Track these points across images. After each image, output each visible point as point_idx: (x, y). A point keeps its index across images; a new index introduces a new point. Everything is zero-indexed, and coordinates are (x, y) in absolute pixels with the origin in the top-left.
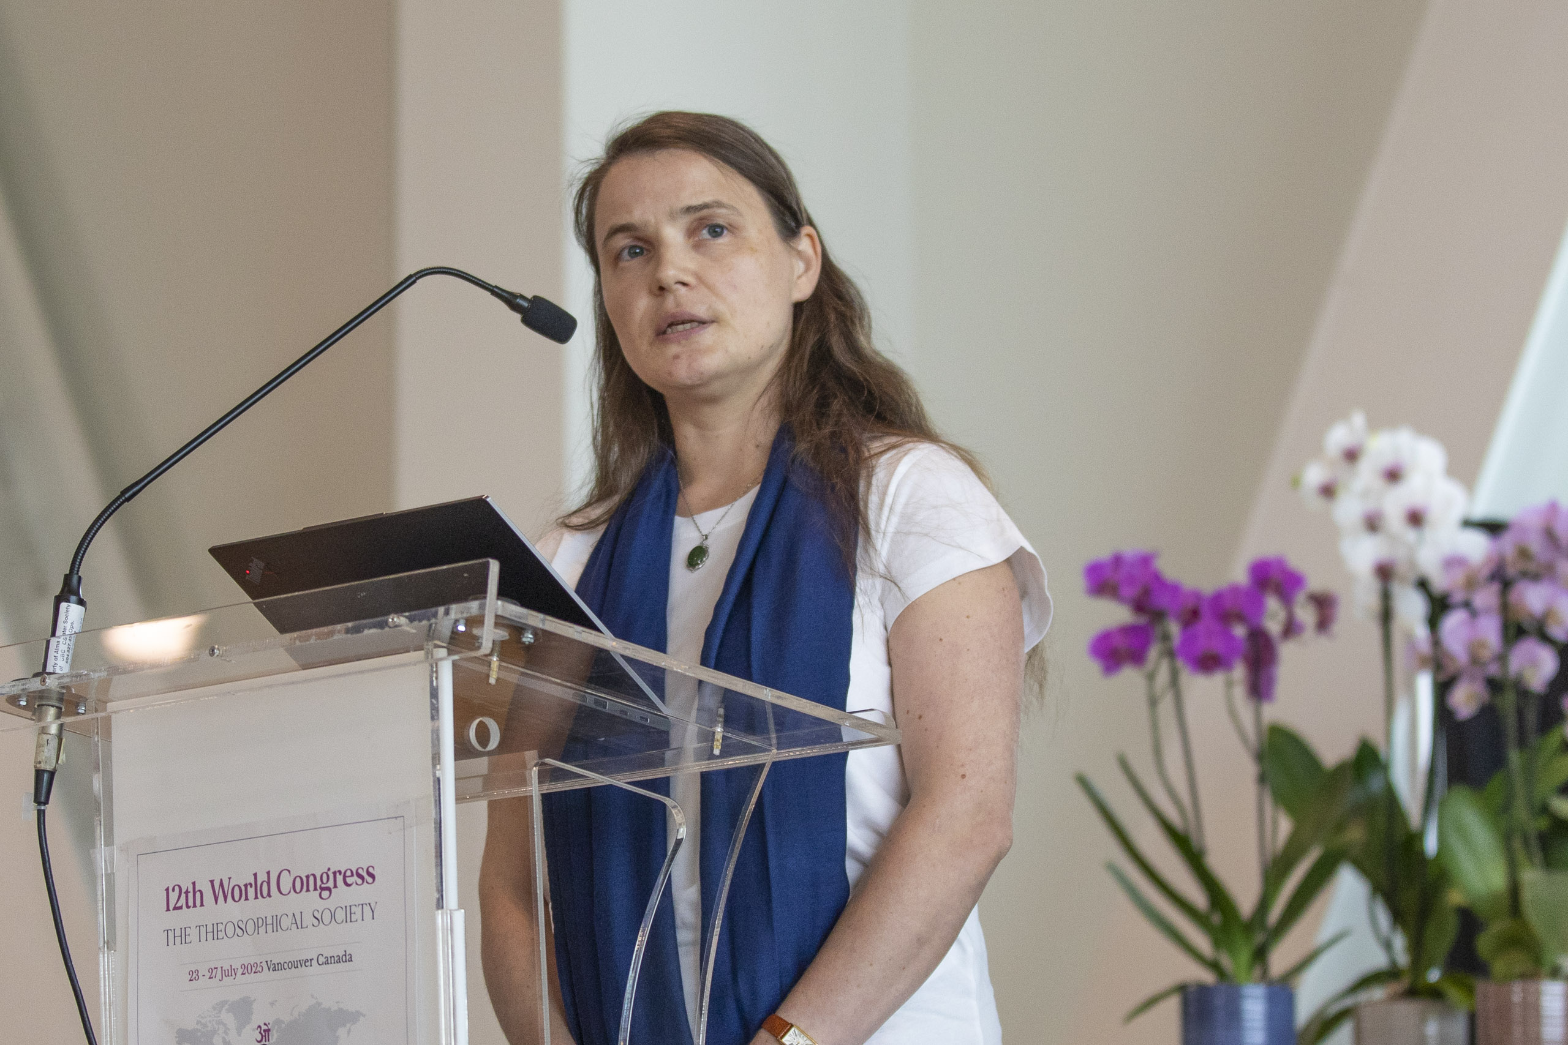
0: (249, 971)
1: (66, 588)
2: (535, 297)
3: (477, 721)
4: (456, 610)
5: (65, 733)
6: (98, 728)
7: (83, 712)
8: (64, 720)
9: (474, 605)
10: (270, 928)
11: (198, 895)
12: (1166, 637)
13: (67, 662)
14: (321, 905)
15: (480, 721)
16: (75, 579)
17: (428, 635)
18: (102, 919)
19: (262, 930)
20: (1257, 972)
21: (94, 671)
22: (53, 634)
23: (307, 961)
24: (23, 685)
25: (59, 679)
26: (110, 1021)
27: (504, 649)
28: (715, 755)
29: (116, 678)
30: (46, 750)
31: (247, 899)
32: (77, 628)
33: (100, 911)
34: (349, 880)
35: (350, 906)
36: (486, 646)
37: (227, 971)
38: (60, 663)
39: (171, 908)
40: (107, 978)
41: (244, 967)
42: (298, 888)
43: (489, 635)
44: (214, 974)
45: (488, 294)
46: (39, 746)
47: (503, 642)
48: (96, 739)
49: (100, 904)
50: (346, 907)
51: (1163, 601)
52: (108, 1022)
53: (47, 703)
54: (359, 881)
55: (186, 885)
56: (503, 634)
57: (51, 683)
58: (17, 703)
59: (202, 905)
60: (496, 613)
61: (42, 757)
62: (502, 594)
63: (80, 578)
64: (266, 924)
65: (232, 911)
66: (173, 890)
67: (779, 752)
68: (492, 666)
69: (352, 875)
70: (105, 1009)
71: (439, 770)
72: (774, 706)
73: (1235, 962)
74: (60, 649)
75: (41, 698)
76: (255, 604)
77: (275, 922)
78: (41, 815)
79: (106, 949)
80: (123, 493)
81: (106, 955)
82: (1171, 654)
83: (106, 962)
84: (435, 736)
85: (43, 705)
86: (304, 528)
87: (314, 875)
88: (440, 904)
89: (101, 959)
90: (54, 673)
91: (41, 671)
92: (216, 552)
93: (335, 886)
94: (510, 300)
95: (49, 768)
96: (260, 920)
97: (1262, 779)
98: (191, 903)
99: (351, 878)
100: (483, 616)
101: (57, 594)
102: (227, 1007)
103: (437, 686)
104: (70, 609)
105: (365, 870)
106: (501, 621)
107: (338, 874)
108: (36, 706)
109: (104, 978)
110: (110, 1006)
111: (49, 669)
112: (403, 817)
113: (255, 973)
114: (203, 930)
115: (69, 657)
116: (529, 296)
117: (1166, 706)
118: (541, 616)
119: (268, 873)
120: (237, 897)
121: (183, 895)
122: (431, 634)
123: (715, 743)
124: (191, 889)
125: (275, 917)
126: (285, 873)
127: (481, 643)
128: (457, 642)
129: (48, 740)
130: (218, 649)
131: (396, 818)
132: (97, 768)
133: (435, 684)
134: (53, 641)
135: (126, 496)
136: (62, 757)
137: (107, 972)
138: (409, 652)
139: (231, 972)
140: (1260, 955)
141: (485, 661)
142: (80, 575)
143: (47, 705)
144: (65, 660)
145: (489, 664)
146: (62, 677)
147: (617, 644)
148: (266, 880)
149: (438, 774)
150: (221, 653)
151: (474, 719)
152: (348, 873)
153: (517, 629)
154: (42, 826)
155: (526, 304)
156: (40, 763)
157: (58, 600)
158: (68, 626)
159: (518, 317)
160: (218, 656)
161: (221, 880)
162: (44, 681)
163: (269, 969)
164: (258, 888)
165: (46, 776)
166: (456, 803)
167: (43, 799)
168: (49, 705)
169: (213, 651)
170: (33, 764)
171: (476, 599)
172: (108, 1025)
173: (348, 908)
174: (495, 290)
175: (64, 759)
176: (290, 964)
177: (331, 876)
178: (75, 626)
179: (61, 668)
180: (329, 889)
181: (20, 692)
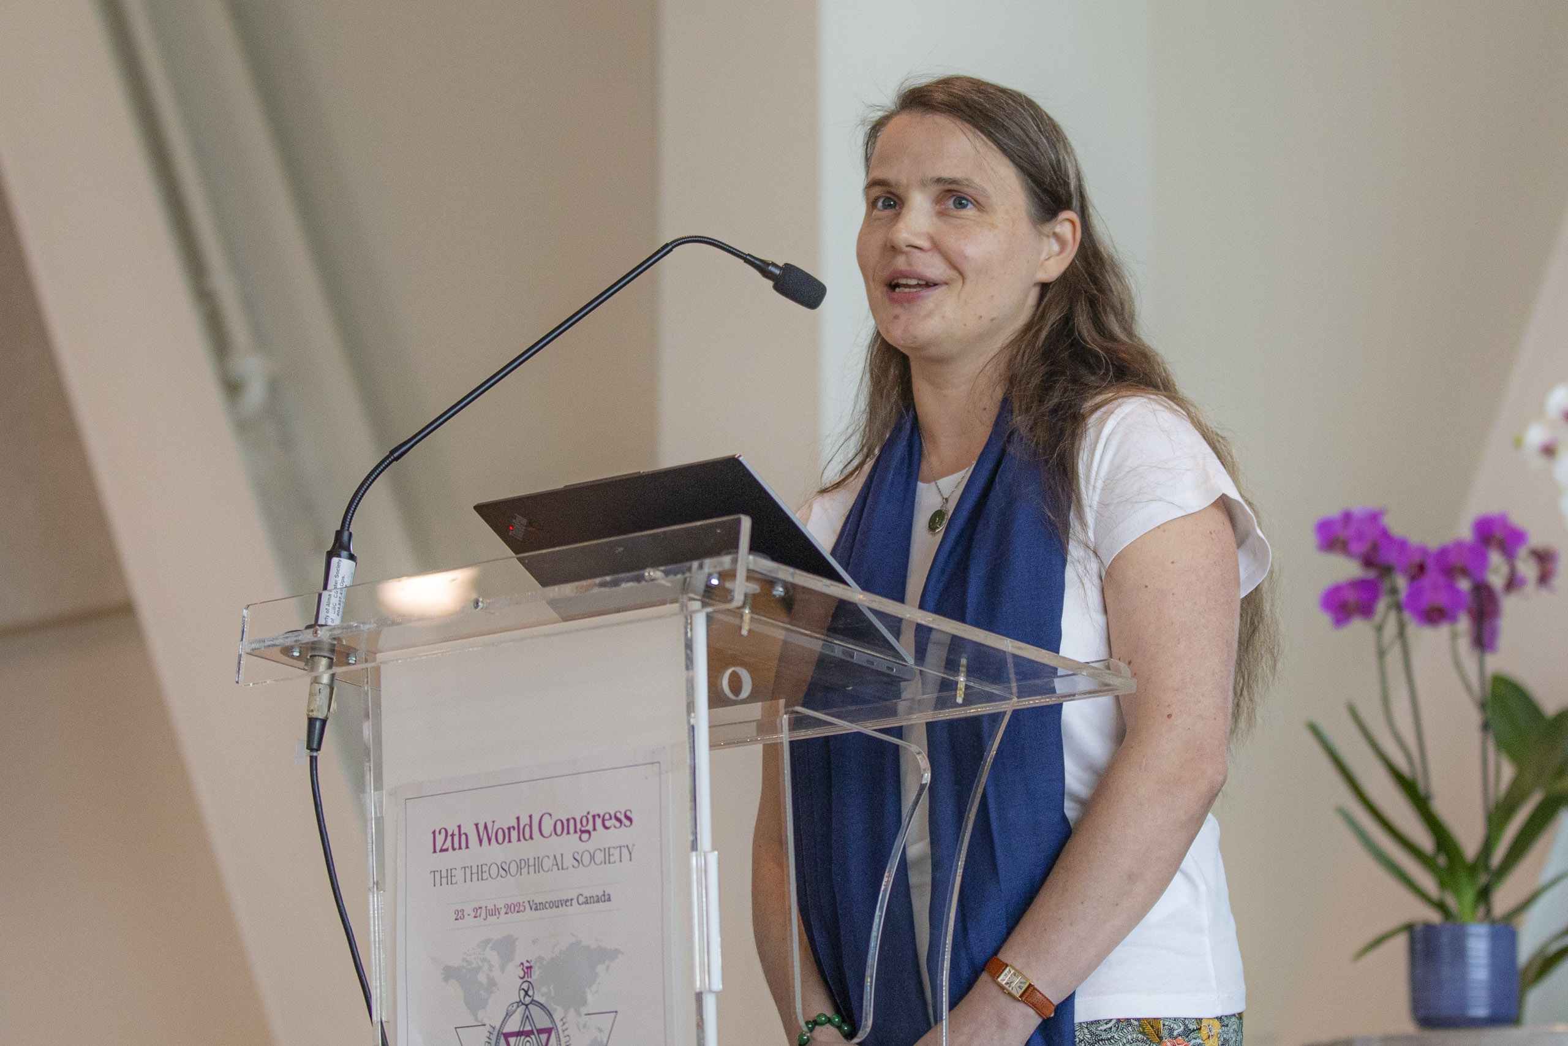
0: (512, 910)
1: (337, 545)
2: (786, 264)
3: (730, 671)
4: (709, 564)
5: (336, 682)
6: (367, 678)
7: (354, 662)
8: (335, 670)
9: (726, 560)
10: (532, 869)
11: (463, 837)
12: (1394, 591)
13: (338, 614)
14: (581, 847)
15: (734, 671)
16: (346, 535)
17: (683, 589)
18: (372, 861)
19: (525, 871)
20: (1481, 912)
21: (364, 623)
22: (325, 588)
23: (567, 901)
24: (296, 636)
25: (330, 630)
26: (380, 958)
27: (756, 602)
28: (957, 703)
29: (385, 630)
30: (318, 699)
31: (510, 841)
32: (347, 582)
33: (370, 854)
34: (608, 824)
35: (609, 849)
36: (738, 599)
37: (491, 911)
38: (331, 615)
39: (438, 849)
40: (376, 918)
41: (508, 906)
42: (559, 830)
43: (741, 588)
44: (478, 913)
45: (742, 261)
46: (311, 695)
47: (754, 595)
48: (366, 689)
49: (370, 846)
50: (605, 849)
51: (1391, 557)
52: (378, 959)
53: (322, 654)
54: (618, 824)
55: (452, 828)
56: (754, 588)
57: (323, 634)
58: (291, 654)
59: (467, 847)
60: (748, 566)
61: (314, 706)
62: (754, 548)
63: (350, 534)
64: (529, 866)
65: (495, 853)
66: (440, 833)
67: (1019, 700)
68: (744, 618)
69: (611, 818)
70: (375, 946)
71: (693, 718)
72: (1015, 656)
73: (1461, 902)
74: (331, 602)
75: (313, 649)
76: (519, 559)
77: (537, 862)
78: (313, 761)
79: (375, 889)
80: (392, 452)
81: (375, 895)
82: (1399, 607)
83: (375, 900)
84: (690, 685)
85: (315, 656)
86: (566, 486)
87: (574, 819)
88: (694, 846)
89: (371, 899)
90: (326, 625)
91: (313, 623)
92: (480, 509)
93: (594, 829)
94: (762, 267)
95: (321, 716)
96: (523, 862)
97: (1486, 727)
98: (456, 846)
99: (610, 821)
100: (735, 570)
101: (329, 550)
102: (490, 945)
103: (692, 637)
104: (342, 564)
105: (623, 813)
106: (751, 576)
107: (597, 818)
108: (309, 657)
109: (374, 917)
110: (379, 944)
111: (321, 621)
112: (659, 762)
113: (518, 912)
114: (468, 871)
115: (340, 610)
116: (781, 264)
117: (1394, 656)
118: (791, 570)
119: (531, 817)
120: (500, 839)
121: (449, 838)
122: (685, 587)
123: (958, 692)
124: (456, 832)
125: (537, 859)
126: (547, 817)
127: (733, 596)
128: (709, 594)
129: (320, 689)
130: (482, 602)
131: (652, 763)
132: (367, 716)
133: (689, 635)
134: (325, 594)
135: (396, 455)
136: (334, 705)
137: (376, 912)
138: (664, 604)
139: (494, 912)
140: (1484, 895)
141: (738, 613)
142: (351, 530)
143: (319, 656)
144: (336, 612)
145: (742, 616)
146: (334, 628)
147: (864, 597)
148: (529, 823)
149: (692, 721)
150: (485, 605)
151: (726, 668)
152: (607, 817)
153: (769, 582)
154: (315, 772)
155: (777, 272)
156: (312, 711)
157: (330, 555)
158: (339, 580)
159: (771, 283)
160: (482, 608)
161: (486, 824)
162: (316, 633)
163: (531, 909)
164: (521, 831)
165: (318, 724)
166: (710, 750)
167: (315, 746)
168: (321, 656)
169: (477, 604)
170: (305, 712)
171: (729, 553)
172: (378, 962)
173: (607, 850)
174: (748, 257)
175: (336, 708)
176: (551, 904)
177: (591, 819)
178: (345, 580)
179: (333, 620)
180: (588, 832)
181: (293, 643)
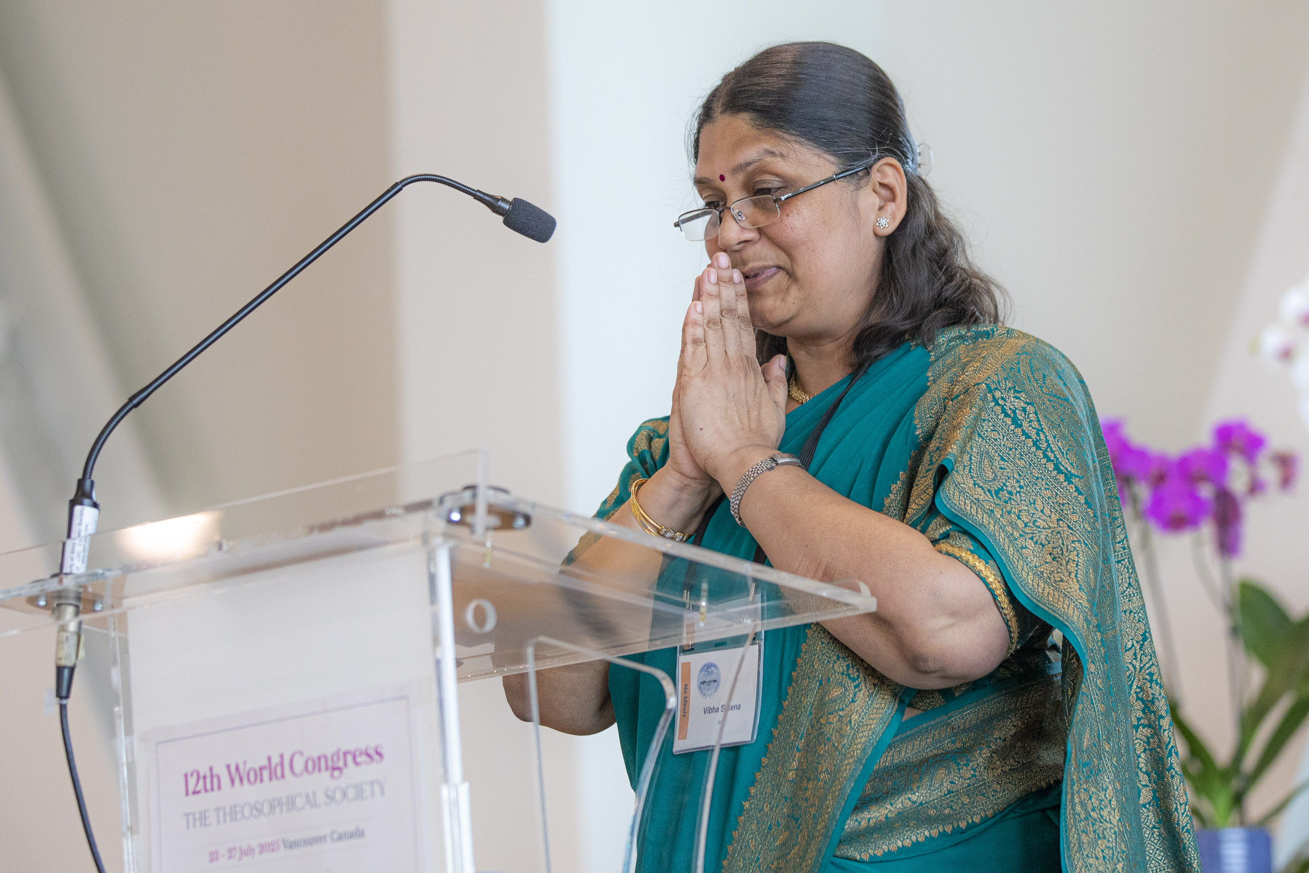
0: (267, 849)
1: (80, 493)
2: (516, 200)
3: (474, 604)
4: (450, 499)
5: (83, 630)
6: (114, 624)
7: (100, 609)
8: (82, 617)
9: (467, 495)
10: (285, 808)
11: (215, 780)
12: (1136, 499)
13: (83, 562)
14: (332, 784)
15: (477, 604)
16: (88, 483)
18: (125, 805)
19: (277, 810)
20: (1235, 817)
21: (109, 570)
22: (69, 536)
23: (321, 838)
24: (41, 585)
25: (75, 579)
29: (130, 576)
30: (66, 647)
31: (262, 781)
32: (91, 530)
33: (123, 799)
34: (359, 760)
35: (361, 784)
36: (480, 533)
37: (245, 851)
38: (76, 563)
39: (191, 790)
40: (131, 863)
41: (262, 846)
42: (310, 769)
43: (482, 521)
44: (233, 854)
45: (472, 198)
46: (59, 643)
48: (113, 635)
49: (122, 792)
50: (357, 785)
51: (1132, 466)
53: (68, 602)
54: (368, 759)
55: (204, 770)
56: (495, 521)
57: (68, 582)
58: (37, 604)
59: (219, 788)
60: (488, 501)
61: (62, 654)
63: (92, 483)
64: (281, 805)
65: (249, 793)
66: (192, 775)
69: (361, 754)
71: (439, 652)
72: (755, 579)
73: (1214, 808)
74: (76, 550)
75: (59, 597)
77: (289, 801)
78: (63, 709)
79: (129, 834)
80: (131, 400)
81: (129, 840)
82: (1141, 515)
83: (129, 845)
84: (434, 620)
85: (62, 604)
87: (325, 757)
88: (445, 778)
89: (125, 843)
90: (71, 573)
91: (58, 572)
93: (346, 765)
94: (492, 203)
95: (69, 663)
96: (275, 801)
98: (209, 786)
99: (361, 757)
100: (476, 504)
101: (71, 498)
103: (435, 573)
104: (85, 512)
105: (373, 749)
106: (492, 509)
107: (348, 754)
108: (55, 606)
109: (129, 862)
111: (66, 570)
112: (407, 697)
113: (272, 851)
114: (221, 812)
115: (85, 558)
116: (511, 199)
119: (282, 756)
120: (252, 780)
121: (201, 781)
123: (700, 617)
124: (208, 774)
125: (289, 798)
126: (297, 755)
127: (475, 531)
129: (67, 637)
130: (226, 544)
131: (401, 698)
132: (115, 662)
133: (432, 571)
134: (69, 543)
135: (135, 402)
136: (82, 653)
139: (249, 852)
140: (1238, 800)
142: (93, 477)
143: (65, 604)
144: (81, 560)
146: (79, 576)
148: (280, 762)
149: (438, 655)
150: (229, 546)
151: (471, 602)
152: (358, 753)
153: (509, 515)
154: (65, 720)
155: (507, 207)
156: (60, 659)
157: (73, 503)
159: (500, 218)
160: (226, 549)
161: (237, 764)
162: (61, 581)
163: (286, 847)
164: (273, 770)
165: (66, 673)
166: (457, 684)
167: (64, 693)
168: (68, 604)
169: (221, 546)
170: (54, 661)
173: (359, 786)
174: (478, 194)
175: (83, 655)
176: (306, 841)
177: (341, 754)
178: (89, 527)
179: (78, 568)
180: (339, 769)
181: (38, 593)
